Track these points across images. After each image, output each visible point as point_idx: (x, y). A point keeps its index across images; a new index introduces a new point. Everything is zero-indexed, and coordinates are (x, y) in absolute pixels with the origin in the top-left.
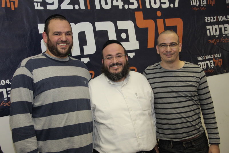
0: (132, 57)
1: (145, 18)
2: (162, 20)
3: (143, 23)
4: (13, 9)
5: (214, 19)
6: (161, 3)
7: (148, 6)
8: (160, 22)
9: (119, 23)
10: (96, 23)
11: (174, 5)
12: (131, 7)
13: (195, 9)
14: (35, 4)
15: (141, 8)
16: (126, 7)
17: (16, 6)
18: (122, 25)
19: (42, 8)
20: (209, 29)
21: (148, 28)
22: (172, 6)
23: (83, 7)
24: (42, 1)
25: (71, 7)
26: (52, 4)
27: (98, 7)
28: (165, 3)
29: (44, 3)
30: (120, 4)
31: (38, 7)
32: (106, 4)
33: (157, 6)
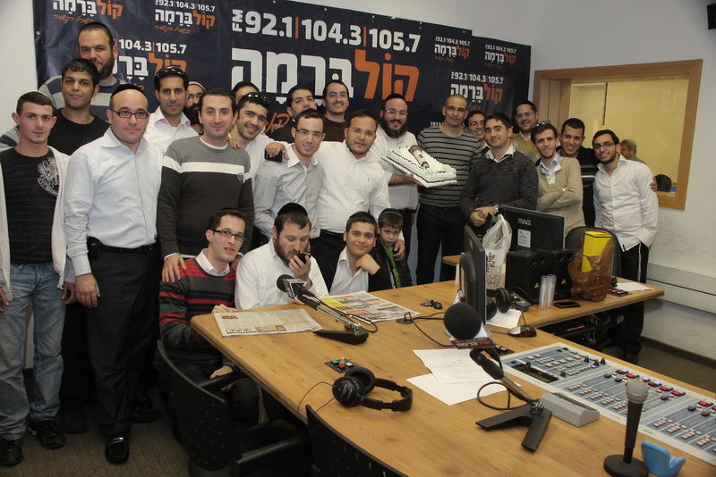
1: (369, 58)
2: (391, 65)
3: (364, 65)
4: (208, 27)
5: (464, 77)
6: (393, 43)
7: (375, 45)
8: (387, 68)
9: (332, 60)
10: (303, 57)
11: (411, 49)
12: (352, 42)
13: (439, 58)
14: (234, 24)
15: (365, 45)
16: (345, 41)
17: (212, 25)
19: (241, 30)
20: (455, 89)
21: (368, 73)
22: (408, 49)
23: (289, 34)
24: (241, 21)
25: (274, 33)
26: (253, 26)
27: (308, 37)
28: (398, 44)
29: (243, 25)
30: (338, 37)
31: (236, 29)
32: (320, 34)
33: (387, 46)
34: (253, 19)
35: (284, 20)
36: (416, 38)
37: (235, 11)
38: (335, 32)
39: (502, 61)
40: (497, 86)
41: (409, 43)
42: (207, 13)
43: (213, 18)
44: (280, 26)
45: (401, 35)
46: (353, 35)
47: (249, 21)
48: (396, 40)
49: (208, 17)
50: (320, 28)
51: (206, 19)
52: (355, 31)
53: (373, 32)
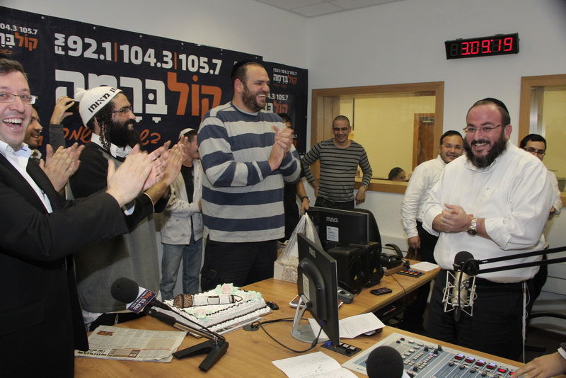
0: (157, 122)
1: (179, 80)
2: (198, 86)
3: (175, 86)
4: (31, 49)
6: (200, 67)
7: (184, 68)
8: (195, 88)
9: (147, 81)
10: (122, 78)
11: (214, 72)
12: (165, 66)
14: (56, 47)
15: (176, 68)
16: (159, 65)
17: (35, 47)
18: (151, 84)
19: (63, 53)
21: (179, 93)
22: (212, 72)
23: (109, 58)
24: (63, 44)
25: (95, 56)
26: (75, 50)
27: (126, 60)
28: (204, 68)
29: (66, 48)
30: (152, 61)
31: (59, 51)
32: (136, 58)
33: (194, 70)
34: (75, 43)
35: (104, 45)
36: (219, 62)
37: (57, 35)
38: (149, 57)
39: (287, 81)
40: (283, 102)
41: (213, 66)
42: (29, 36)
43: (36, 41)
44: (100, 50)
45: (206, 60)
46: (165, 59)
47: (71, 45)
48: (202, 64)
49: (31, 39)
50: (137, 52)
51: (29, 41)
52: (167, 56)
53: (183, 57)
